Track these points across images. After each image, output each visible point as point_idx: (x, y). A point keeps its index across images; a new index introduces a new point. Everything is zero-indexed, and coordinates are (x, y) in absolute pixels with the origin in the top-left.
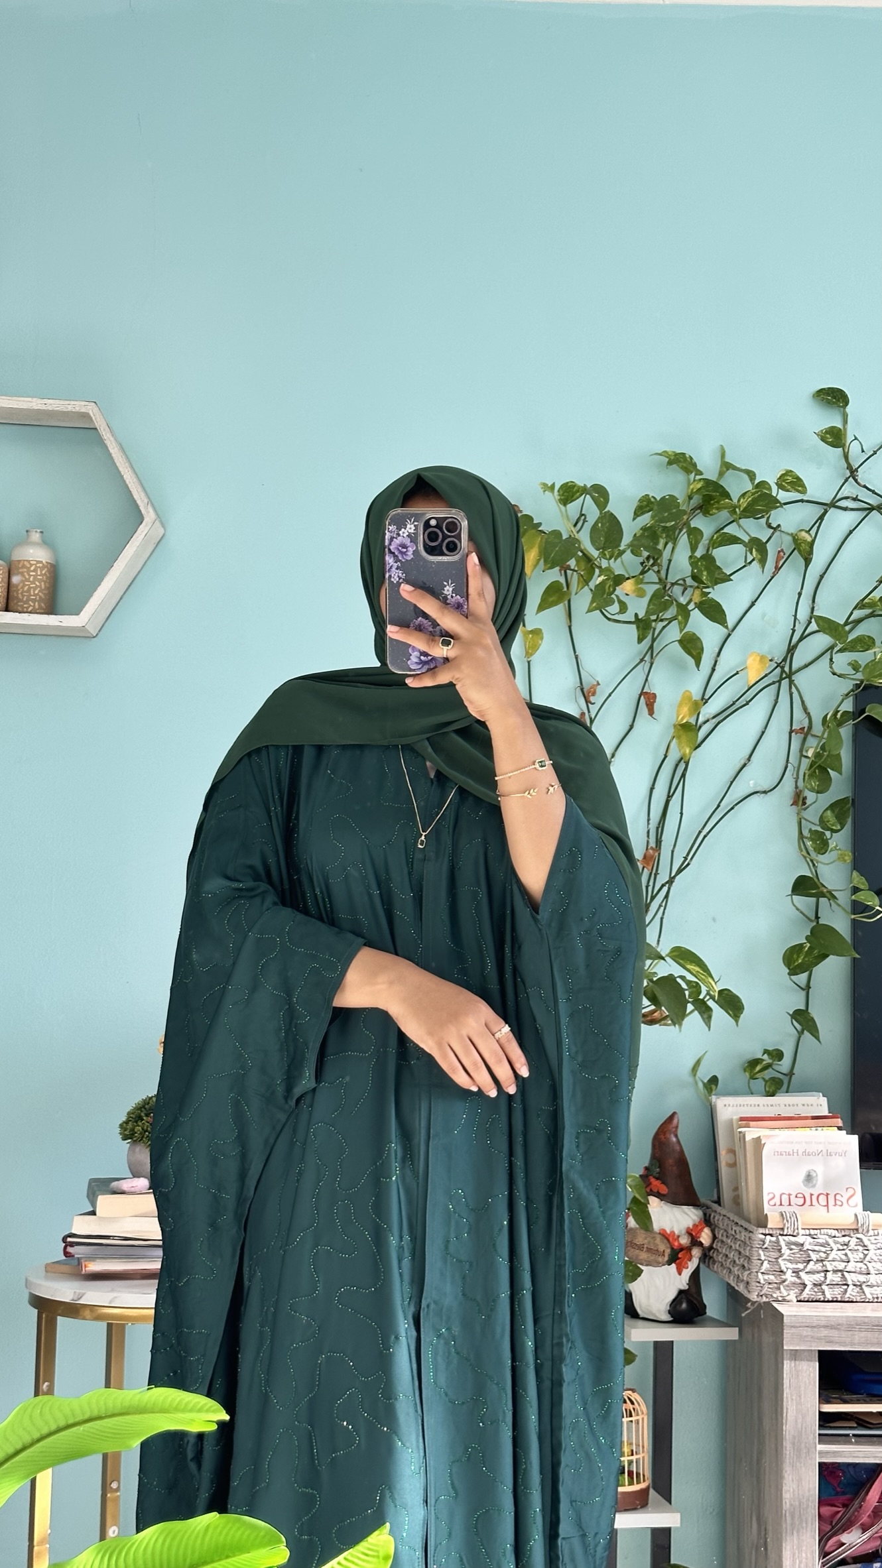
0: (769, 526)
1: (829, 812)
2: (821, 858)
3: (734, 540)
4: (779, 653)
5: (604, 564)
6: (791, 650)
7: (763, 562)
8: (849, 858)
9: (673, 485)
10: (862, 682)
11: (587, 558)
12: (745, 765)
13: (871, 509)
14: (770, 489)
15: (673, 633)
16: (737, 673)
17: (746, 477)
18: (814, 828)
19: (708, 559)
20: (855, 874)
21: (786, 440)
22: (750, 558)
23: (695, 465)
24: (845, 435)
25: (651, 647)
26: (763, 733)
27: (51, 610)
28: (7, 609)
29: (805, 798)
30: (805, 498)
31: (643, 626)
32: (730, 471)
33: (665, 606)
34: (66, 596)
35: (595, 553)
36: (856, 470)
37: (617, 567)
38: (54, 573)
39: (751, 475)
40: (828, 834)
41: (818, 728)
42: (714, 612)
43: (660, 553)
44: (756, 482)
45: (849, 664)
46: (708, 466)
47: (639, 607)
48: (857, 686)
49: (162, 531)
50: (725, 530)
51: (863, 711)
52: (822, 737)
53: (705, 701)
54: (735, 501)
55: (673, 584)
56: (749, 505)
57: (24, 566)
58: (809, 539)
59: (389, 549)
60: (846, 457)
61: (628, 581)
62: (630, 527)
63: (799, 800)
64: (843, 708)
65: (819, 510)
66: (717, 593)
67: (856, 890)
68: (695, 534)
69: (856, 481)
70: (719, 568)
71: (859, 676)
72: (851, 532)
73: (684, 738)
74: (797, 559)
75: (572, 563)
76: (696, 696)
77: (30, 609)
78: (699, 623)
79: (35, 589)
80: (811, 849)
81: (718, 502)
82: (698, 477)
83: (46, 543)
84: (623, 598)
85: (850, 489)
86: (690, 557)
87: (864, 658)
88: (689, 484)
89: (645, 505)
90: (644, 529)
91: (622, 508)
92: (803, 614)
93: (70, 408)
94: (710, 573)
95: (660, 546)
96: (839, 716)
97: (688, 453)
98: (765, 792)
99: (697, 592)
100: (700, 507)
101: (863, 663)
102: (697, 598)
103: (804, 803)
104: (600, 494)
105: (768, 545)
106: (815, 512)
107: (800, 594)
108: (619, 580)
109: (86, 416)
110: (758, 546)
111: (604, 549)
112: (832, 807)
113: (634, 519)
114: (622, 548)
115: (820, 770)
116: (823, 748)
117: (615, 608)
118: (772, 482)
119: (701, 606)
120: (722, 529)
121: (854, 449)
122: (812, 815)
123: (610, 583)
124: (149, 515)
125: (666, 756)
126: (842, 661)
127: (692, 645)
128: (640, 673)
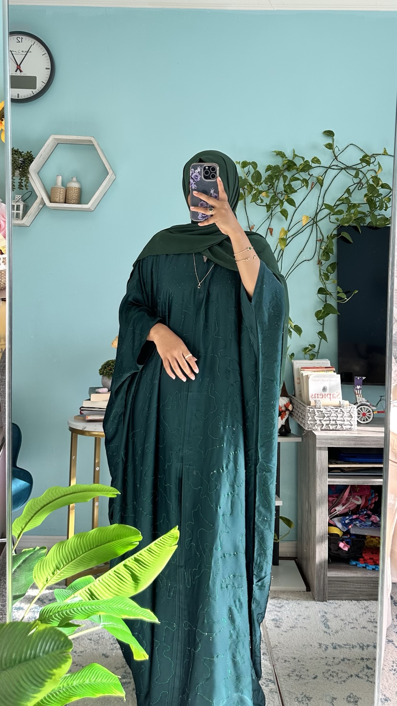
0: (309, 174)
1: (329, 267)
2: (327, 282)
3: (298, 179)
4: (313, 215)
5: (256, 187)
6: (317, 214)
7: (307, 186)
8: (336, 282)
9: (278, 162)
10: (340, 225)
11: (251, 185)
12: (302, 251)
13: (342, 169)
14: (309, 163)
15: (278, 209)
16: (299, 222)
17: (301, 159)
18: (325, 272)
19: (289, 185)
20: (338, 287)
21: (315, 147)
22: (303, 185)
23: (285, 155)
24: (333, 145)
25: (271, 214)
26: (308, 241)
27: (79, 203)
28: (65, 203)
29: (321, 262)
30: (321, 166)
31: (268, 207)
32: (297, 157)
33: (276, 201)
34: (84, 198)
35: (253, 184)
36: (337, 157)
37: (260, 188)
38: (80, 191)
39: (303, 158)
40: (329, 274)
41: (325, 239)
42: (291, 202)
43: (274, 183)
44: (305, 161)
45: (336, 219)
46: (289, 155)
47: (267, 201)
48: (338, 226)
49: (115, 177)
50: (295, 176)
51: (340, 234)
52: (327, 242)
53: (289, 231)
54: (298, 166)
55: (278, 193)
56: (302, 168)
57: (71, 189)
58: (322, 179)
59: (191, 177)
60: (334, 152)
61: (264, 192)
62: (264, 175)
63: (320, 263)
64: (333, 233)
65: (325, 169)
66: (293, 196)
67: (338, 293)
68: (285, 178)
69: (337, 160)
70: (293, 188)
71: (339, 223)
72: (336, 176)
73: (282, 242)
74: (318, 185)
75: (246, 187)
76: (286, 229)
77: (73, 202)
78: (286, 205)
79: (74, 196)
80: (324, 279)
81: (292, 167)
82: (286, 159)
83: (78, 181)
84: (262, 198)
85: (335, 163)
86: (284, 185)
87: (340, 217)
88: (283, 161)
89: (269, 168)
90: (269, 176)
91: (261, 169)
92: (320, 203)
93: (85, 139)
94: (290, 190)
95: (274, 181)
96: (332, 236)
97: (283, 151)
98: (309, 260)
99: (286, 196)
100: (287, 169)
101: (340, 219)
102: (286, 198)
103: (321, 264)
104: (254, 165)
105: (309, 181)
106: (323, 170)
107: (319, 196)
108: (261, 192)
109: (91, 141)
110: (306, 181)
111: (256, 182)
112: (330, 265)
113: (265, 172)
114: (261, 182)
115: (326, 253)
116: (327, 246)
117: (260, 201)
118: (310, 160)
119: (287, 200)
120: (294, 175)
121: (336, 150)
122: (324, 268)
123: (258, 193)
124: (110, 172)
125: (276, 249)
126: (333, 218)
127: (284, 213)
128: (268, 222)
